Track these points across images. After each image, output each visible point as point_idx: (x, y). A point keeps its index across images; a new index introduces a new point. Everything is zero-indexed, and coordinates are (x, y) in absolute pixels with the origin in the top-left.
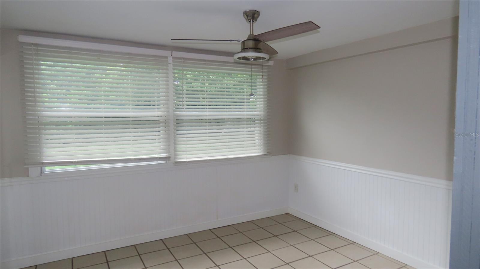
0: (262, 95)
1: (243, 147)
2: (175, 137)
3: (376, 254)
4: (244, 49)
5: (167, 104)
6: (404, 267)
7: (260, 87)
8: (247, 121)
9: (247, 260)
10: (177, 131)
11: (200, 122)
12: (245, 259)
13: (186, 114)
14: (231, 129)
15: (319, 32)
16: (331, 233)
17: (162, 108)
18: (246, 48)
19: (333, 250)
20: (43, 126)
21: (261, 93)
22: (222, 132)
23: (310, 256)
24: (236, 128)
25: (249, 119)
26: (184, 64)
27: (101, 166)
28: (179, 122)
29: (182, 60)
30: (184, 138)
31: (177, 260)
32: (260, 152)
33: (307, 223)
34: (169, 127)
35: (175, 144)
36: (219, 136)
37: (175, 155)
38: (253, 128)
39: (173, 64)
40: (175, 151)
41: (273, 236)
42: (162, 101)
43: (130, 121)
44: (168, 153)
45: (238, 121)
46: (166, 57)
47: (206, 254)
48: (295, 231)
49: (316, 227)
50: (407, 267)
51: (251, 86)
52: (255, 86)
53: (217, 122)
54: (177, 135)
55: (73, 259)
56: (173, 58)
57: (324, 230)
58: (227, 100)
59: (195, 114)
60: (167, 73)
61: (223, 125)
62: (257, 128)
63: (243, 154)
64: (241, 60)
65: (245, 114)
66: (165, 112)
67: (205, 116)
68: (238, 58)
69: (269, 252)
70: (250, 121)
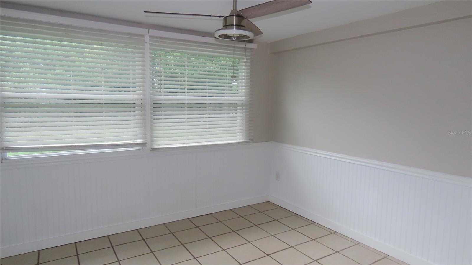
0: (244, 79)
1: (224, 134)
2: (151, 121)
3: (358, 244)
4: (226, 26)
5: (143, 86)
6: (386, 257)
7: (243, 71)
8: (229, 107)
9: (226, 251)
10: (154, 115)
11: (181, 106)
12: (225, 250)
13: (163, 97)
14: (212, 114)
15: (310, 7)
16: (312, 222)
17: (138, 91)
18: (228, 24)
19: (314, 240)
20: (4, 108)
21: (243, 77)
22: (203, 118)
23: (291, 247)
24: (217, 114)
25: (231, 104)
26: (162, 44)
27: (71, 152)
28: (157, 106)
29: (160, 40)
30: (162, 123)
31: (152, 252)
32: (242, 139)
33: (288, 211)
34: (146, 111)
35: (152, 129)
36: (201, 122)
37: (152, 141)
38: (235, 114)
39: (149, 43)
40: (152, 137)
41: (254, 225)
42: (138, 83)
43: (102, 104)
44: (145, 139)
45: (220, 106)
46: (143, 36)
47: (183, 245)
48: (276, 220)
49: (297, 216)
50: (388, 257)
51: (234, 70)
52: (238, 70)
53: (199, 107)
54: (154, 119)
55: (40, 252)
56: (150, 37)
57: (305, 219)
58: (208, 84)
59: (174, 98)
60: (144, 53)
61: (205, 110)
62: (238, 114)
63: (223, 140)
64: (222, 38)
65: (227, 99)
66: (141, 95)
67: (184, 100)
68: (219, 36)
69: (249, 242)
70: (233, 106)
